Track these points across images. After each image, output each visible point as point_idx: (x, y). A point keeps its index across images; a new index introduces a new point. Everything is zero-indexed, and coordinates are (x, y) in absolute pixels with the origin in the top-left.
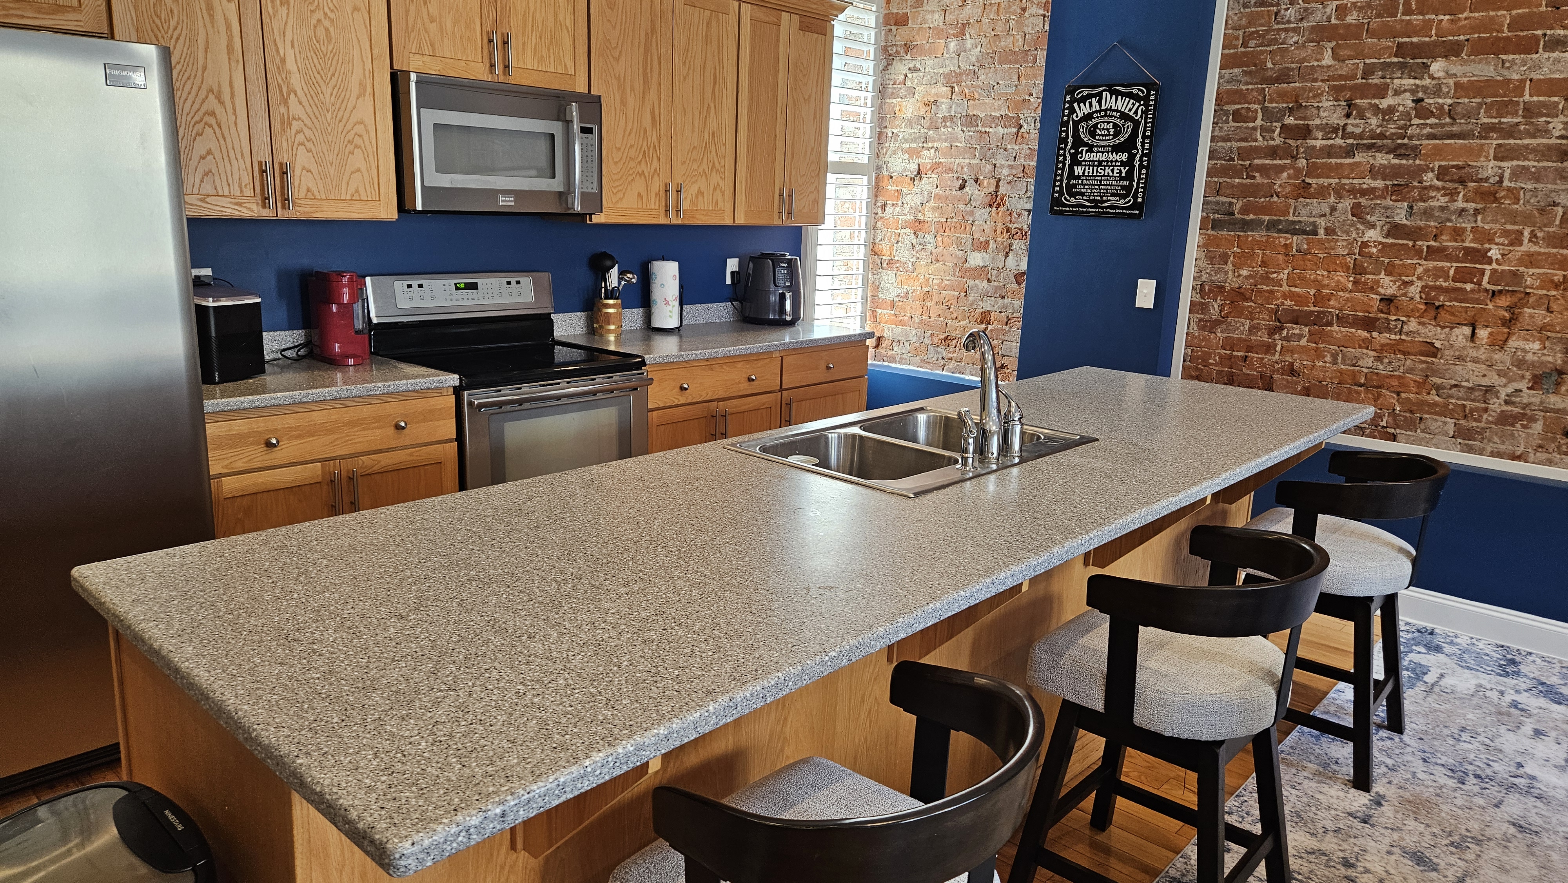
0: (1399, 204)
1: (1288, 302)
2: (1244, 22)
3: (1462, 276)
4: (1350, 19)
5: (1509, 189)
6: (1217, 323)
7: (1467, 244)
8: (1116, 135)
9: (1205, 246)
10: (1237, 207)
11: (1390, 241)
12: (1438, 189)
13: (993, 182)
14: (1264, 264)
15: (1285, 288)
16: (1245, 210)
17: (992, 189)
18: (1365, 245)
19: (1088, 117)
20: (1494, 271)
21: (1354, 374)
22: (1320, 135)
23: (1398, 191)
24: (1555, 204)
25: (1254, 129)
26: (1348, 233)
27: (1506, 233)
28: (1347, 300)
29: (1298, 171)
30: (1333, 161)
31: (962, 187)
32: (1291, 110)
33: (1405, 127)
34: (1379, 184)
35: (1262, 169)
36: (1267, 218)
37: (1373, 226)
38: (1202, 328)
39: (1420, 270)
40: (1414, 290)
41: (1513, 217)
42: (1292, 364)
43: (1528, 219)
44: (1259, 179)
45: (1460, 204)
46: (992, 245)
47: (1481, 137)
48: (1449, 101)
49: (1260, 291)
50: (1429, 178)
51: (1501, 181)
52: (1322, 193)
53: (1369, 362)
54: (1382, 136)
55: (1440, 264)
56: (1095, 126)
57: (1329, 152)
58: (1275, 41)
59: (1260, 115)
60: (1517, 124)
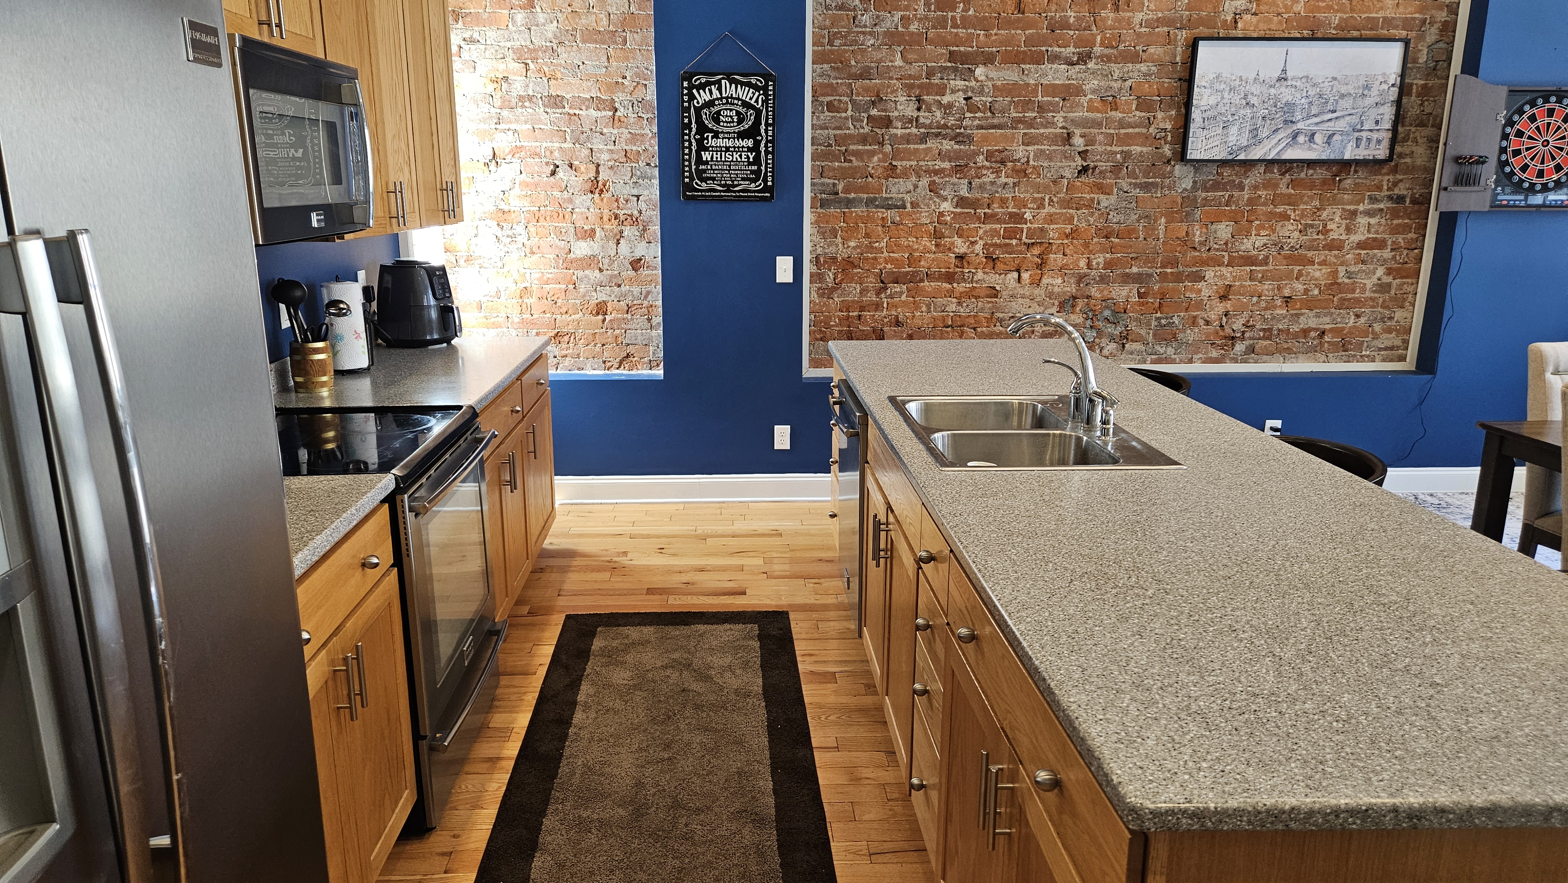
0: (962, 181)
1: (889, 266)
2: (828, 23)
3: (1010, 234)
4: (913, 28)
5: (1034, 167)
6: (833, 290)
7: (1010, 210)
8: (740, 121)
9: (816, 223)
10: (840, 187)
11: (958, 210)
12: (988, 168)
13: (593, 168)
14: (867, 235)
15: (886, 254)
16: (847, 190)
17: (592, 174)
18: (941, 214)
19: (710, 104)
20: (1029, 229)
21: (944, 319)
22: (899, 125)
23: (959, 170)
24: (1062, 177)
25: (846, 118)
26: (928, 206)
27: (1034, 200)
28: (933, 260)
29: (885, 155)
30: (912, 146)
31: (553, 173)
32: (873, 103)
33: (961, 120)
34: (946, 165)
35: (856, 154)
36: (865, 196)
37: (946, 199)
38: (821, 296)
39: (981, 232)
40: (978, 248)
41: (1037, 188)
42: (897, 317)
43: (1046, 189)
44: (855, 163)
45: (1003, 180)
46: (599, 233)
47: (1013, 128)
48: (990, 99)
49: (867, 259)
50: (980, 159)
51: (1028, 161)
52: (906, 172)
53: (953, 307)
54: (945, 126)
55: (994, 226)
56: (718, 113)
57: (907, 139)
58: (855, 42)
59: (850, 106)
60: (1035, 118)
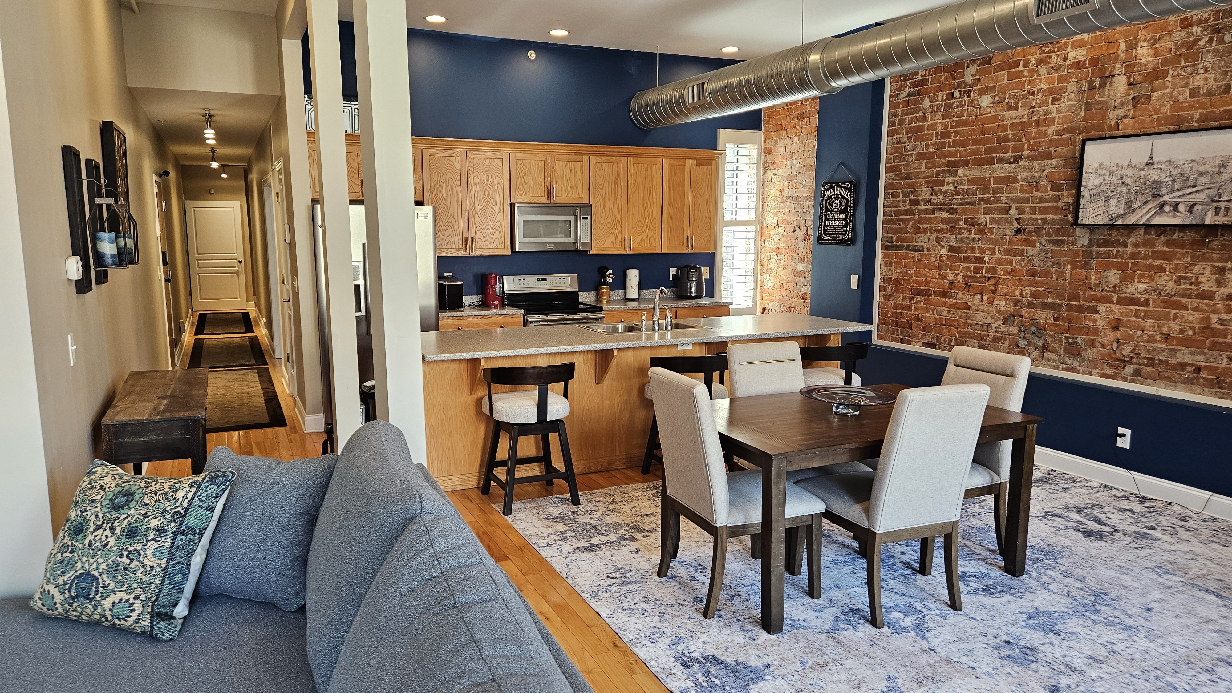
0: (952, 236)
1: (915, 285)
2: (893, 151)
3: (977, 270)
4: (930, 150)
5: (989, 228)
6: (890, 296)
7: (977, 255)
8: (840, 206)
9: (884, 258)
10: (894, 239)
11: (950, 254)
12: (965, 229)
13: (805, 228)
14: (905, 267)
15: (914, 278)
16: (897, 241)
17: (805, 232)
18: (941, 256)
19: (830, 198)
20: (987, 267)
21: (941, 320)
22: (923, 204)
23: (951, 230)
24: (1006, 235)
25: (899, 201)
26: (935, 251)
27: (989, 249)
28: (936, 283)
29: (916, 221)
30: (928, 216)
31: (794, 231)
32: (912, 192)
33: (952, 200)
34: (944, 227)
35: (903, 220)
36: (905, 244)
37: (943, 247)
38: (885, 299)
39: (961, 268)
40: (960, 277)
41: (992, 241)
42: (918, 316)
43: (996, 242)
44: (902, 226)
45: (973, 236)
46: (806, 260)
47: (979, 204)
48: (966, 187)
49: (905, 280)
50: (961, 223)
51: (986, 225)
52: (925, 231)
53: (945, 313)
54: (944, 204)
55: (968, 265)
56: (833, 202)
57: (926, 212)
58: (904, 160)
59: (901, 195)
60: (990, 197)
